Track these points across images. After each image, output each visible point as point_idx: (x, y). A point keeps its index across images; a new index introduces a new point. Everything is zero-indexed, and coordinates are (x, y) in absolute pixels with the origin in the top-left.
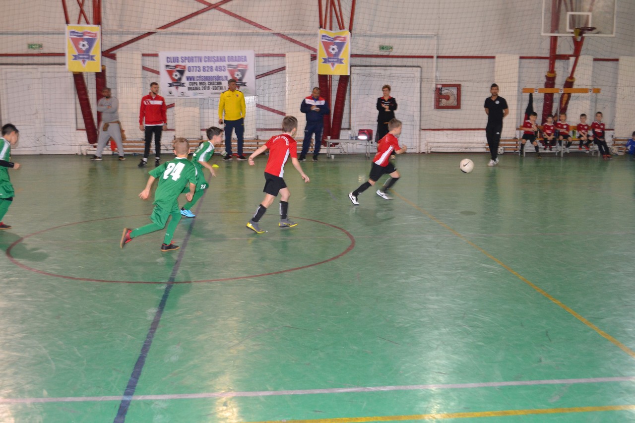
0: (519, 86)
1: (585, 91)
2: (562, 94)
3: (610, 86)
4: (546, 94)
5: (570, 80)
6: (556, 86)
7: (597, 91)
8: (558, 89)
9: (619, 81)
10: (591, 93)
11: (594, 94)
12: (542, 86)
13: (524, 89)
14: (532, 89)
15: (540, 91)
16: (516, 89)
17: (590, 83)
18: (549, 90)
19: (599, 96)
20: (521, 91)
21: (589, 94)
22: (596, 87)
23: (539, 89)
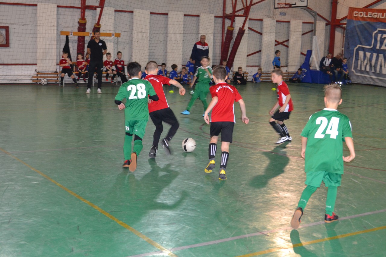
0: (57, 30)
1: (109, 35)
2: (92, 37)
3: (128, 32)
4: (79, 37)
5: (98, 26)
6: (87, 31)
7: (118, 35)
8: (88, 33)
9: (134, 28)
10: (114, 36)
11: (116, 37)
12: (76, 30)
13: (61, 32)
14: (68, 32)
15: (75, 34)
16: (55, 31)
17: (112, 29)
18: (81, 34)
19: (120, 39)
20: (59, 33)
21: (112, 37)
22: (117, 32)
23: (74, 32)
